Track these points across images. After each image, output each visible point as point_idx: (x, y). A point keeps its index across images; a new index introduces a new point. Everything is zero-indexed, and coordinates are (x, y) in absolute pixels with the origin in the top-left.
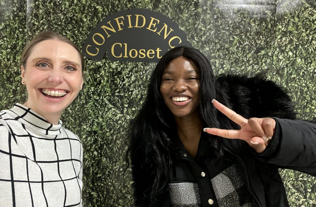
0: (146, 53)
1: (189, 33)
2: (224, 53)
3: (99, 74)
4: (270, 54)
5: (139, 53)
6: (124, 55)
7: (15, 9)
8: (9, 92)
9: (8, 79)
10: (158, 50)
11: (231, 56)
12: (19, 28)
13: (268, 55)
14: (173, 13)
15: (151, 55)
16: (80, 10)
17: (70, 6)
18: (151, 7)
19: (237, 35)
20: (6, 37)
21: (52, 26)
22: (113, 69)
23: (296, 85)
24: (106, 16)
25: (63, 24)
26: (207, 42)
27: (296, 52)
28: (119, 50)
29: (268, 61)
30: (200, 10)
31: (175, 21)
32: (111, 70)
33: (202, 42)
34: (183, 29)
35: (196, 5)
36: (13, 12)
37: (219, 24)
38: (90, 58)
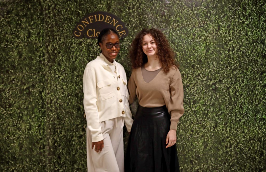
1: (126, 23)
3: (81, 46)
4: (168, 32)
6: (93, 35)
7: (38, 14)
8: (37, 56)
9: (36, 50)
12: (41, 24)
14: (118, 13)
16: (71, 13)
17: (66, 11)
18: (106, 10)
19: (150, 23)
20: (34, 28)
21: (57, 22)
22: (88, 43)
23: (182, 48)
24: (84, 16)
25: (63, 21)
26: (136, 27)
27: (181, 31)
28: (91, 33)
29: (167, 36)
30: (131, 11)
31: (119, 17)
32: (87, 44)
33: (133, 27)
34: (123, 21)
35: (129, 8)
36: (38, 16)
37: (141, 18)
38: (76, 37)
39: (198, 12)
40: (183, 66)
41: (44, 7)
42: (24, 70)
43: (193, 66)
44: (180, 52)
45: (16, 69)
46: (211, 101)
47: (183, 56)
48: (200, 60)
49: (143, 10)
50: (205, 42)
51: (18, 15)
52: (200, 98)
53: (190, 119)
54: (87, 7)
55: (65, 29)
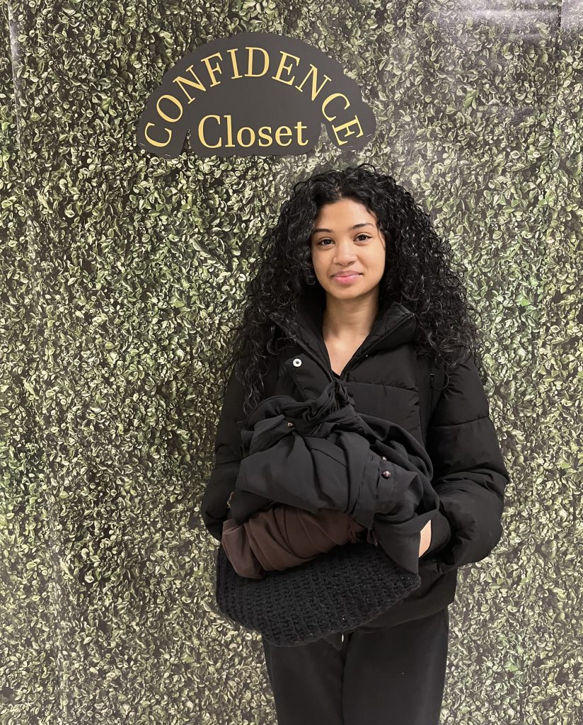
0: (273, 136)
1: (366, 85)
2: (444, 127)
3: (176, 187)
5: (257, 137)
6: (224, 142)
10: (299, 127)
11: (460, 133)
13: (541, 127)
14: (331, 39)
15: (284, 139)
16: (125, 43)
17: (103, 35)
18: (280, 29)
19: (471, 84)
21: (68, 83)
22: (205, 175)
24: (182, 54)
25: (91, 77)
26: (407, 104)
28: (215, 131)
29: (542, 139)
30: (389, 28)
31: (334, 57)
32: (201, 177)
33: (395, 103)
34: (352, 75)
35: (381, 17)
37: (433, 59)
54: (194, 10)
55: (102, 114)
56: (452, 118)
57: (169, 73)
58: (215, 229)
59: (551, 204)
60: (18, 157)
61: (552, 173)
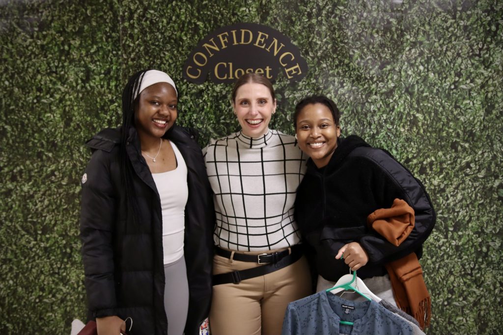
0: (254, 73)
1: (303, 48)
2: (344, 70)
3: (202, 99)
4: (397, 69)
5: (245, 73)
6: (228, 76)
7: (108, 29)
8: (104, 122)
9: (102, 108)
10: (268, 69)
11: (352, 73)
12: (113, 50)
13: (395, 70)
14: (285, 26)
16: (179, 27)
17: (168, 23)
18: (258, 20)
19: (357, 49)
20: (99, 61)
21: (148, 46)
22: (217, 93)
23: (429, 105)
24: (208, 32)
25: (161, 44)
26: (324, 58)
27: (428, 65)
28: (223, 71)
29: (395, 77)
30: (314, 21)
31: (286, 35)
32: (215, 94)
33: (318, 57)
34: (295, 43)
35: (310, 16)
36: (106, 33)
37: (337, 36)
38: (191, 81)
39: (469, 23)
40: (432, 145)
41: (121, 13)
42: (75, 151)
43: (454, 146)
44: (424, 114)
45: (58, 151)
46: (495, 224)
47: (432, 123)
48: (472, 131)
49: (340, 18)
50: (483, 90)
51: (62, 32)
52: (471, 217)
53: (446, 265)
54: (215, 12)
55: (165, 62)
56: (348, 65)
57: (201, 42)
58: (222, 121)
59: (402, 110)
60: (120, 83)
61: (402, 94)
